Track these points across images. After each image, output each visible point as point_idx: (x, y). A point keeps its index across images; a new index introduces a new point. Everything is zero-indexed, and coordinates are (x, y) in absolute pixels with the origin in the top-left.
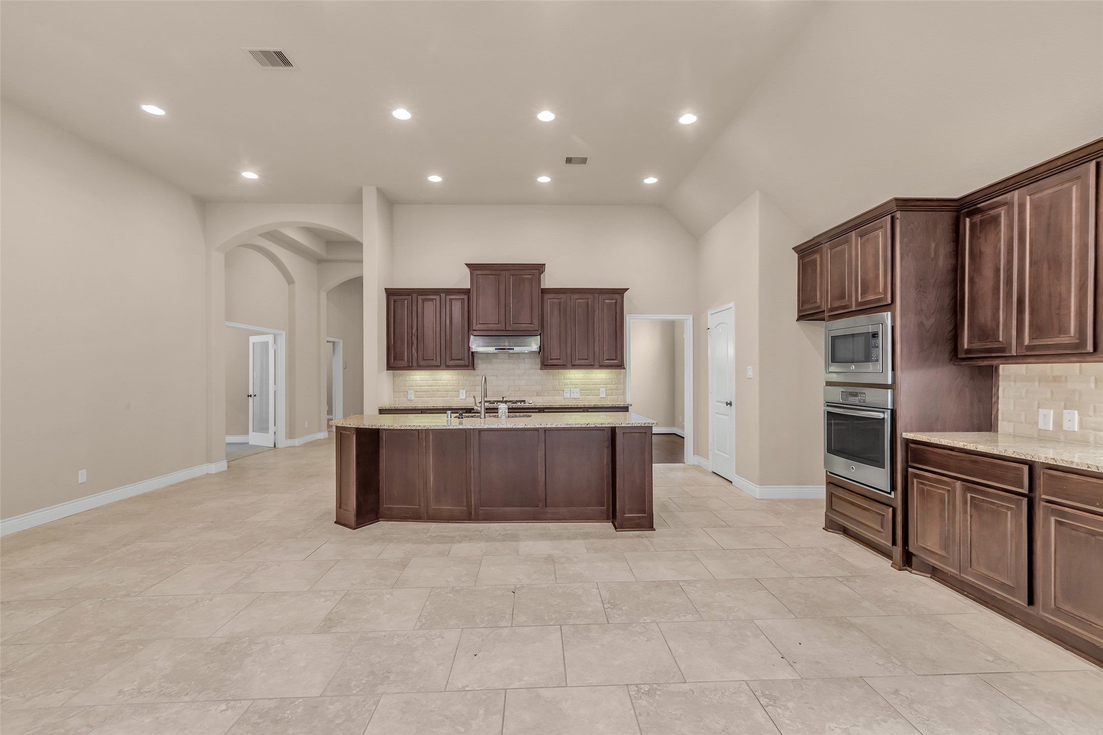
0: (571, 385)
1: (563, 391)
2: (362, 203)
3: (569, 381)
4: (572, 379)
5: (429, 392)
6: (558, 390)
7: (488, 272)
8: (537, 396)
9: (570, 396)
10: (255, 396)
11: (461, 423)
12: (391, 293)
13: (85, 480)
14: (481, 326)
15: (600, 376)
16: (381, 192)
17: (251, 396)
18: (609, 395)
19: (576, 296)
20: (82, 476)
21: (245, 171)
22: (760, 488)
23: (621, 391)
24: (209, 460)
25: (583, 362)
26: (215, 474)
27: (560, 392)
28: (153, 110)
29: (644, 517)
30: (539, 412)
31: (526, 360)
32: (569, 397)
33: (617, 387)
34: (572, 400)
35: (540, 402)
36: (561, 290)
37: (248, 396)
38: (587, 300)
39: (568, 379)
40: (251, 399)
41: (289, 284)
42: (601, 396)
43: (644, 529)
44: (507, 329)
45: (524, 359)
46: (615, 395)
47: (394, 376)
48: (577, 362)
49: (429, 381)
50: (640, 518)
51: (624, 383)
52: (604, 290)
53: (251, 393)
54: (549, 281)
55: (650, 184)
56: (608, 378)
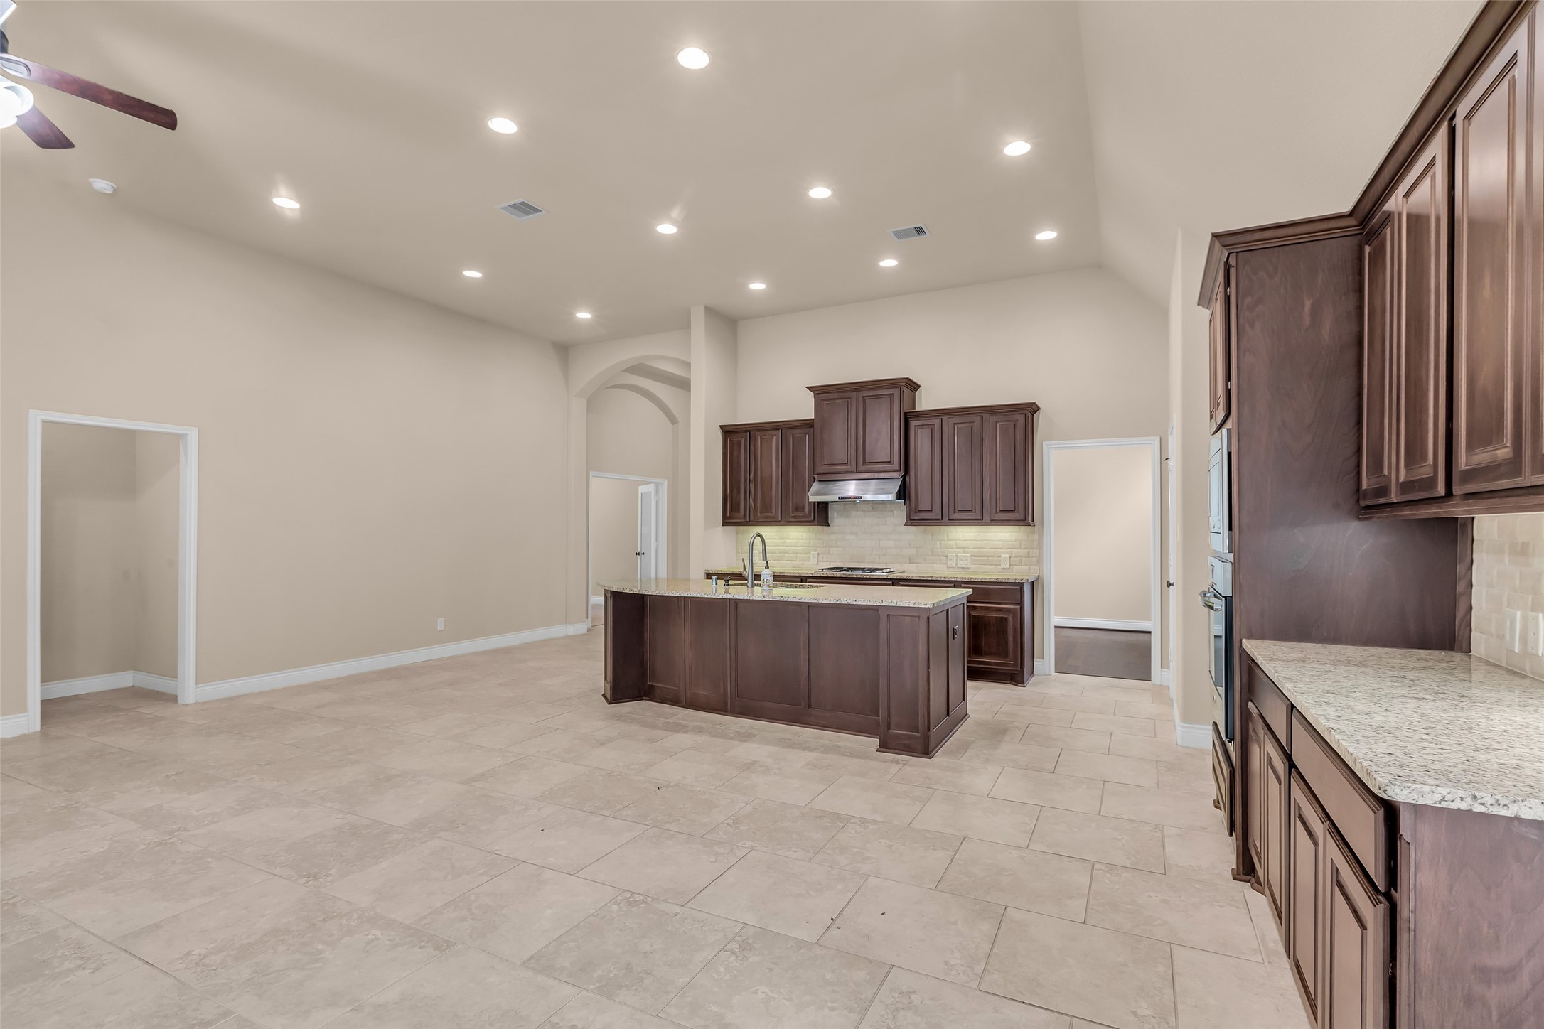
0: (958, 548)
1: (947, 556)
2: (690, 328)
3: (954, 542)
4: (960, 540)
5: (775, 553)
6: (940, 556)
7: (835, 395)
8: (910, 563)
9: (956, 564)
10: (643, 554)
11: (727, 592)
12: (729, 432)
13: (443, 628)
14: (826, 467)
15: (1003, 535)
16: (710, 311)
17: (639, 554)
18: (1015, 565)
19: (955, 419)
20: (441, 624)
21: (581, 312)
22: (1183, 727)
23: (1035, 559)
24: (566, 621)
25: (964, 515)
26: (572, 636)
27: (942, 558)
28: (473, 274)
29: (916, 738)
30: (893, 585)
31: (895, 512)
32: (954, 565)
33: (1029, 553)
34: (960, 570)
35: (913, 571)
36: (933, 412)
37: (637, 554)
38: (971, 424)
39: (952, 540)
40: (639, 557)
41: (673, 424)
42: (1003, 566)
43: (915, 754)
44: (859, 470)
45: (892, 511)
46: (1024, 565)
47: (737, 533)
48: (957, 516)
49: (775, 539)
50: (909, 737)
51: (1040, 547)
52: (996, 408)
53: (639, 551)
54: (926, 401)
55: (1046, 240)
56: (1013, 539)
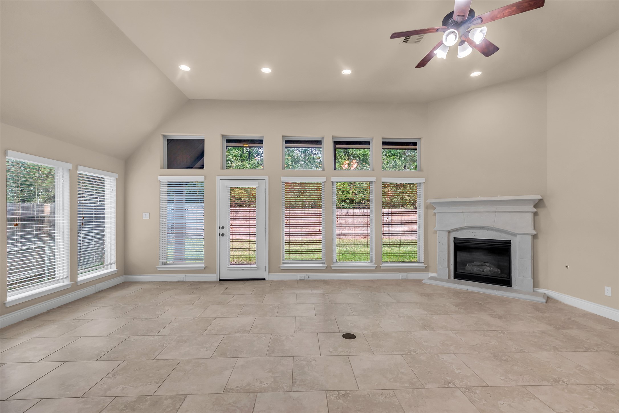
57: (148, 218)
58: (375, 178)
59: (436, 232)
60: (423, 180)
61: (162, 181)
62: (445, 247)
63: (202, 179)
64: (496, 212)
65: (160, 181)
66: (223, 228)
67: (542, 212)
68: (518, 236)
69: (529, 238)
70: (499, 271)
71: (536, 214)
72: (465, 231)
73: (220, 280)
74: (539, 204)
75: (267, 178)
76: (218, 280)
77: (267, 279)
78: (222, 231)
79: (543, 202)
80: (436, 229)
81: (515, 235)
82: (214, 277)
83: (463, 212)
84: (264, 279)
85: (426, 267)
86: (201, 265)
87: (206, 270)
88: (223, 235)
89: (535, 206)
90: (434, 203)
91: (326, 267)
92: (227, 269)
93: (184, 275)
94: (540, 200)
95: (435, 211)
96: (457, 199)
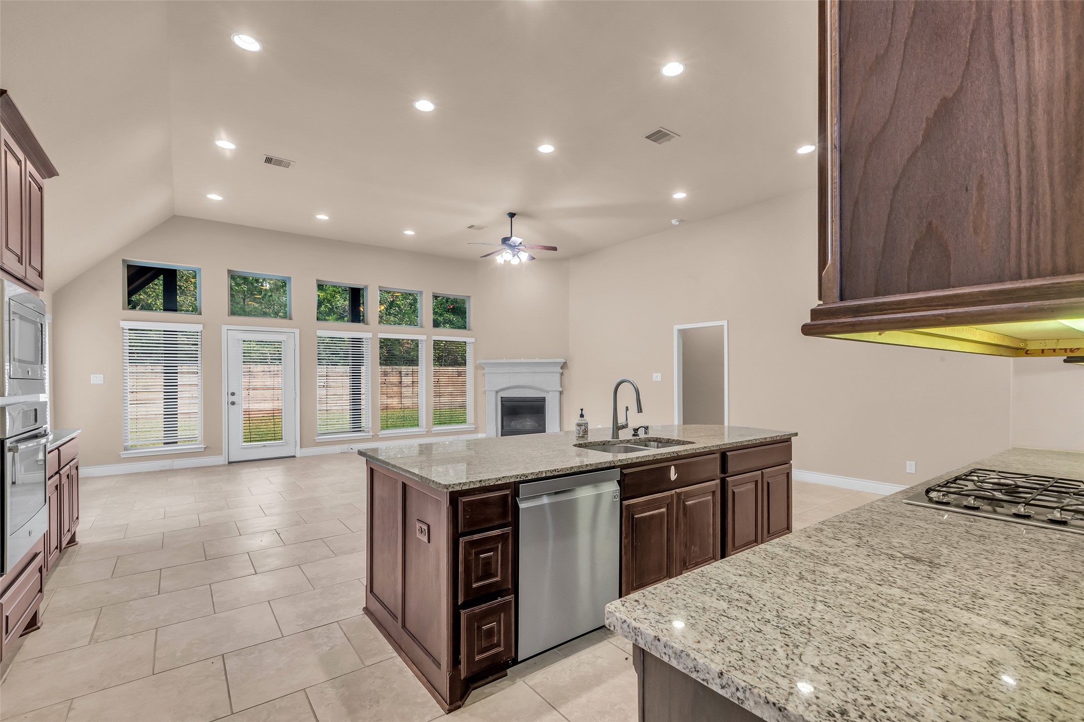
13: (913, 472)
20: (910, 467)
57: (102, 382)
58: (426, 336)
59: (485, 392)
60: (473, 340)
61: (125, 327)
62: (494, 406)
63: (199, 328)
64: (534, 372)
65: (123, 328)
66: (233, 394)
67: (566, 372)
68: (551, 393)
69: (558, 394)
70: (537, 424)
71: (562, 374)
72: (511, 390)
73: (230, 463)
74: (564, 366)
75: (297, 331)
76: (227, 463)
77: (298, 455)
78: (232, 399)
79: (567, 365)
80: (485, 389)
81: (548, 392)
82: (221, 460)
83: (509, 373)
84: (294, 457)
85: (476, 428)
86: (199, 446)
87: (207, 450)
88: (233, 403)
89: (562, 368)
90: (484, 363)
91: (373, 436)
92: (242, 448)
93: (171, 460)
94: (565, 363)
95: (484, 372)
96: (504, 361)
